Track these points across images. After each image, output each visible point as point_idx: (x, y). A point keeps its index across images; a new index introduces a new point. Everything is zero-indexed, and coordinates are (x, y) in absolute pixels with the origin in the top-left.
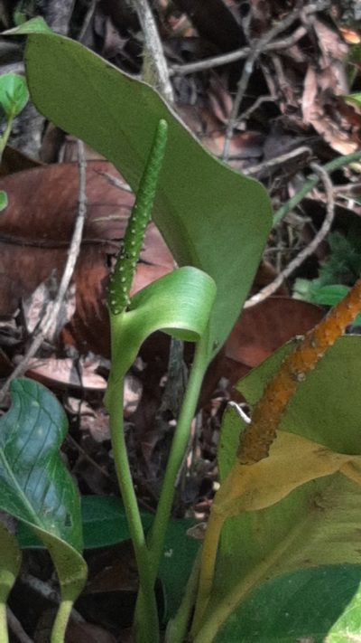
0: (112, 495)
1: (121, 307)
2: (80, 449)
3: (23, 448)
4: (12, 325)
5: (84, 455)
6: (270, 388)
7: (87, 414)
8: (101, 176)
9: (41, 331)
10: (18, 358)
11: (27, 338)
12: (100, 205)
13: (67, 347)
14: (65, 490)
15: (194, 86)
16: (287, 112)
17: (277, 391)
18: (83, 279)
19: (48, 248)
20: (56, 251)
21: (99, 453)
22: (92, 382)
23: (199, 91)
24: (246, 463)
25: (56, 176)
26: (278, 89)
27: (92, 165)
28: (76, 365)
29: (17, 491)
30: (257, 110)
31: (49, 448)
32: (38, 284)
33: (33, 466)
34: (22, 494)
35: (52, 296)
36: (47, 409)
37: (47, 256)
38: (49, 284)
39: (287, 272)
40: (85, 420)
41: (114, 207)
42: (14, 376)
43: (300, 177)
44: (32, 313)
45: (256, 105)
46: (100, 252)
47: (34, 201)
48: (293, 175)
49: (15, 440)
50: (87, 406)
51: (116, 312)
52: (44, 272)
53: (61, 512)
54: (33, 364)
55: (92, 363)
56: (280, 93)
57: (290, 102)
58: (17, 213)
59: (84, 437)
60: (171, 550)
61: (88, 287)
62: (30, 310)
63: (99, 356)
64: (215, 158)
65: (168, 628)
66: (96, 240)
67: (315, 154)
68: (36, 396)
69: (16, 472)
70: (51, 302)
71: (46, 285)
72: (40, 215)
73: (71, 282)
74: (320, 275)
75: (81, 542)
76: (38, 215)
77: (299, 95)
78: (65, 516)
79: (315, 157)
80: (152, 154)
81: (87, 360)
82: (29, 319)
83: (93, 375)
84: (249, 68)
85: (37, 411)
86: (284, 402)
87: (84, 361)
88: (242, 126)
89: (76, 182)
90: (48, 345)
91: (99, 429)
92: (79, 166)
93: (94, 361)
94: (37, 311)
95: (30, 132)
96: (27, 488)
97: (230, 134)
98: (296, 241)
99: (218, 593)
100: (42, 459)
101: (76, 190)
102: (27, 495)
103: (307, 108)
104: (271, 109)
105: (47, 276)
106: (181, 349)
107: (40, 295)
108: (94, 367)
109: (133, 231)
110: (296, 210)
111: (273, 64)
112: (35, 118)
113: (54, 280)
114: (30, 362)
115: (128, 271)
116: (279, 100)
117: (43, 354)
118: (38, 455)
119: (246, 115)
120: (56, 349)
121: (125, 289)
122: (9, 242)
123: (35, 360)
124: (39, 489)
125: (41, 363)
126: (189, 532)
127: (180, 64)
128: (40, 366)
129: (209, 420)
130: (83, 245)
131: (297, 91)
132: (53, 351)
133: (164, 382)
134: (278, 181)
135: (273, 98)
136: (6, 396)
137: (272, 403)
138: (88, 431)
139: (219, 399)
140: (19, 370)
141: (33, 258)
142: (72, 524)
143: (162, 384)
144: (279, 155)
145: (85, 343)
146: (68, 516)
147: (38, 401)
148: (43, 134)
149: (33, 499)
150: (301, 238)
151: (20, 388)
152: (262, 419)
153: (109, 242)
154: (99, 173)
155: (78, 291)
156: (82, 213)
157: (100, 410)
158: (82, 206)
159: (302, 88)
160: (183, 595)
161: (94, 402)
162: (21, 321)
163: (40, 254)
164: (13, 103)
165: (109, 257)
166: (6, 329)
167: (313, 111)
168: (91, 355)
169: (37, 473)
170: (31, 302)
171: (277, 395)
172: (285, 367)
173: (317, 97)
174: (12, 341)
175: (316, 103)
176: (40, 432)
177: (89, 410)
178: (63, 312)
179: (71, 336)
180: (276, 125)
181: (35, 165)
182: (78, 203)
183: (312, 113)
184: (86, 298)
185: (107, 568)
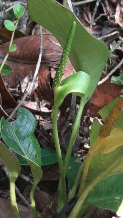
0: (50, 147)
1: (58, 85)
2: (39, 132)
3: (22, 131)
4: (17, 90)
5: (41, 134)
6: (111, 113)
7: (42, 120)
8: (47, 40)
9: (27, 92)
10: (19, 101)
11: (22, 94)
12: (47, 50)
13: (35, 98)
14: (35, 145)
15: (78, 10)
16: (110, 19)
17: (114, 114)
18: (41, 75)
19: (29, 64)
20: (32, 65)
21: (46, 134)
22: (44, 109)
23: (80, 12)
24: (102, 138)
25: (32, 39)
26: (107, 11)
27: (44, 36)
28: (39, 103)
29: (19, 146)
30: (99, 18)
31: (30, 132)
32: (25, 76)
33: (25, 137)
34: (21, 147)
35: (31, 80)
36: (30, 118)
37: (29, 67)
38: (29, 76)
39: (110, 74)
40: (41, 122)
41: (52, 50)
42: (17, 107)
43: (115, 42)
44: (23, 86)
45: (100, 17)
46: (47, 66)
47: (24, 48)
48: (112, 41)
49: (19, 129)
50: (42, 118)
51: (57, 86)
52: (27, 72)
53: (34, 153)
54: (24, 103)
55: (44, 103)
56: (108, 13)
57: (111, 16)
58: (18, 52)
59: (41, 128)
60: (70, 167)
61: (42, 77)
62: (23, 85)
63: (46, 101)
64: (91, 35)
65: (69, 192)
66: (45, 62)
67: (120, 34)
68: (26, 114)
69: (19, 139)
70: (30, 83)
71: (28, 76)
72: (26, 52)
73: (37, 76)
74: (120, 75)
75: (41, 163)
76: (26, 53)
77: (114, 14)
78: (35, 155)
79: (120, 35)
80: (70, 33)
81: (42, 102)
82: (22, 88)
83: (44, 107)
84: (98, 4)
85: (26, 119)
86: (116, 118)
87: (41, 103)
88: (94, 24)
89: (39, 42)
90: (28, 97)
91: (46, 125)
92: (40, 36)
93: (44, 102)
94: (25, 85)
95: (22, 24)
96: (23, 144)
97: (91, 26)
98: (112, 63)
99: (88, 181)
100: (28, 135)
101: (39, 45)
102: (22, 147)
103: (117, 18)
104: (104, 18)
105: (29, 73)
106: (75, 99)
107: (26, 80)
108: (45, 104)
109: (63, 59)
110: (113, 53)
111: (105, 3)
112: (24, 19)
113: (31, 75)
114: (23, 102)
115: (61, 73)
116: (107, 15)
117: (27, 100)
118: (27, 134)
119: (96, 20)
120: (32, 98)
121: (60, 79)
122: (15, 62)
123: (24, 102)
124: (27, 145)
125: (26, 103)
126: (76, 161)
127: (74, 2)
128: (26, 104)
129: (83, 123)
130: (41, 63)
131: (113, 12)
132: (30, 99)
133: (68, 110)
134: (107, 43)
135: (105, 14)
136: (15, 113)
137: (112, 118)
138: (42, 126)
139: (86, 116)
140: (19, 105)
141: (24, 67)
142: (38, 157)
143: (67, 111)
144: (107, 34)
145: (42, 96)
146: (36, 155)
147: (27, 116)
148: (27, 25)
149: (25, 148)
150: (114, 62)
151: (21, 111)
152: (108, 123)
153: (50, 62)
154: (47, 39)
155: (39, 79)
156: (41, 52)
157: (46, 119)
158: (41, 50)
159: (115, 11)
160: (74, 182)
161: (44, 116)
162: (20, 88)
163: (26, 66)
164: (19, 14)
165: (50, 67)
166: (15, 91)
167: (119, 19)
168: (43, 101)
169: (26, 140)
170: (23, 82)
171: (114, 115)
172: (117, 106)
173: (120, 14)
174: (17, 95)
175: (120, 16)
176: (27, 126)
177: (42, 119)
178: (34, 86)
179: (36, 94)
180: (106, 23)
181: (24, 36)
182: (40, 49)
183: (118, 20)
184: (42, 81)
185: (49, 172)
